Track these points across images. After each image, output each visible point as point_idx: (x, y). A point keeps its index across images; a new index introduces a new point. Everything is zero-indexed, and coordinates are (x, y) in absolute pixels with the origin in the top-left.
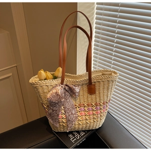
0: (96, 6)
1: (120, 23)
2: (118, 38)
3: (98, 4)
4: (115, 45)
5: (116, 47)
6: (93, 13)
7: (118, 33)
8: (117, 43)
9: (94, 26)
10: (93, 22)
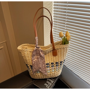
0: (53, 3)
1: (68, 13)
2: (67, 21)
3: (54, 2)
5: (66, 27)
6: (52, 8)
8: (67, 24)
9: (53, 15)
10: (52, 13)
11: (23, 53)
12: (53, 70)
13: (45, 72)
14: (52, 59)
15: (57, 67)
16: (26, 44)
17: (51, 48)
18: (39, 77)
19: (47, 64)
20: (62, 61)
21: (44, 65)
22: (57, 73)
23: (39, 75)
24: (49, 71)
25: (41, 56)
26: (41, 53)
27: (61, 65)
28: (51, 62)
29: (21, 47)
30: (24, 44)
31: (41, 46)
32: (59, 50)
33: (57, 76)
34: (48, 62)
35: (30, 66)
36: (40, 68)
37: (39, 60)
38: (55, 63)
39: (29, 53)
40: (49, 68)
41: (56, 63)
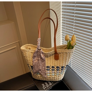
4: (74, 27)
7: (76, 20)
11: (24, 53)
12: (54, 74)
13: (44, 74)
14: (54, 63)
15: (58, 72)
16: (30, 45)
17: (53, 51)
18: (39, 79)
19: (47, 67)
20: (64, 66)
21: (43, 68)
22: (58, 78)
23: (38, 76)
24: (49, 74)
25: (41, 58)
26: (42, 55)
27: (62, 70)
28: (52, 65)
29: (24, 47)
30: (28, 45)
31: (43, 48)
32: (62, 54)
33: (57, 81)
34: (49, 65)
35: (31, 66)
36: (40, 70)
37: (40, 62)
38: (55, 67)
39: (30, 53)
40: (49, 71)
41: (57, 67)
